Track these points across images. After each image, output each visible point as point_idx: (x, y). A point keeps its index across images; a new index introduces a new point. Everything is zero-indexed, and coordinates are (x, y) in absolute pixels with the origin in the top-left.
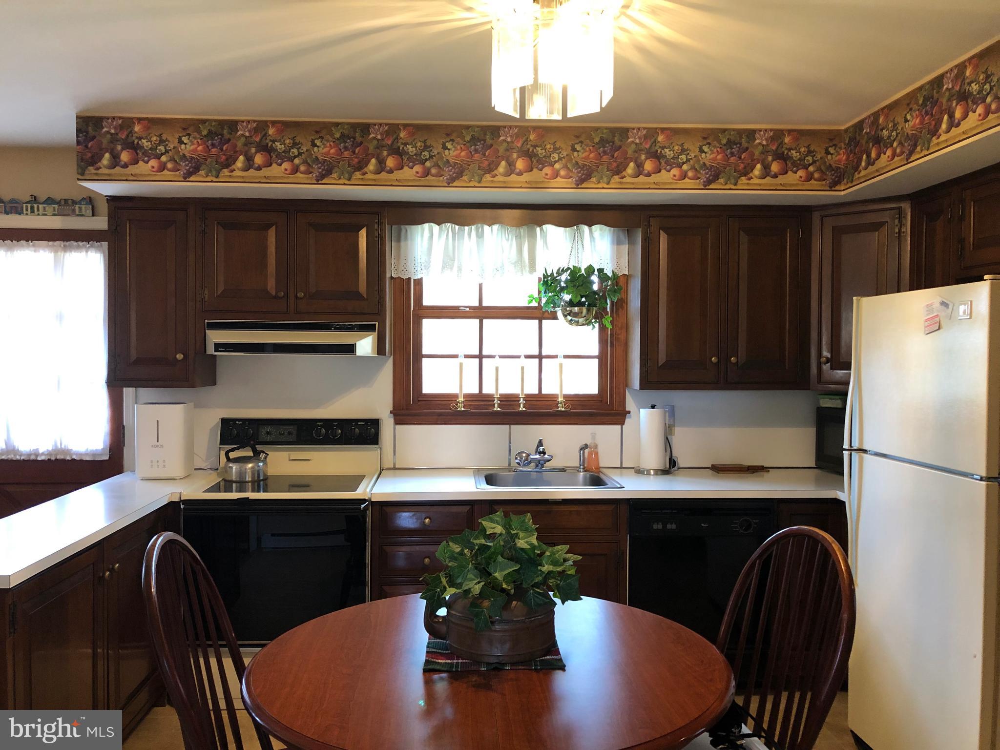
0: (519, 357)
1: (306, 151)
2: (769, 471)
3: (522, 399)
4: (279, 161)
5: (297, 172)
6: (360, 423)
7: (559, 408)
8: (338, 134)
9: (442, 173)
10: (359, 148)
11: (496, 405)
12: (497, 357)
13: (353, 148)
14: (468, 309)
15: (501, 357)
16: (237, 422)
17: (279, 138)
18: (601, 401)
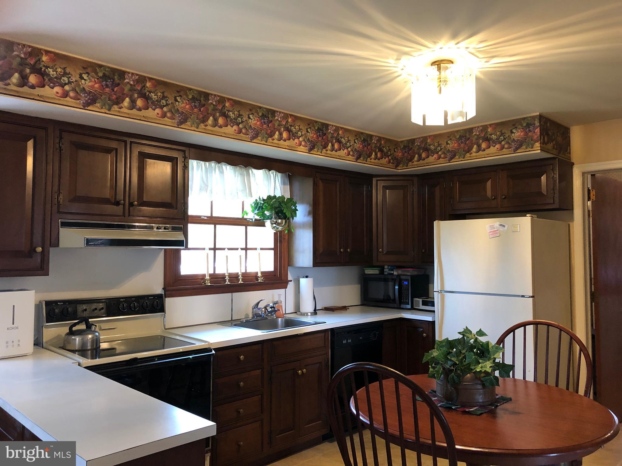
0: (237, 249)
1: (171, 103)
2: (349, 308)
3: (240, 276)
4: (154, 107)
5: (165, 117)
6: (150, 298)
7: (259, 280)
8: (190, 96)
9: (248, 133)
10: (203, 108)
11: (227, 281)
12: (226, 249)
13: (200, 107)
14: (206, 218)
15: (229, 249)
16: (59, 303)
17: (154, 90)
18: (275, 275)
